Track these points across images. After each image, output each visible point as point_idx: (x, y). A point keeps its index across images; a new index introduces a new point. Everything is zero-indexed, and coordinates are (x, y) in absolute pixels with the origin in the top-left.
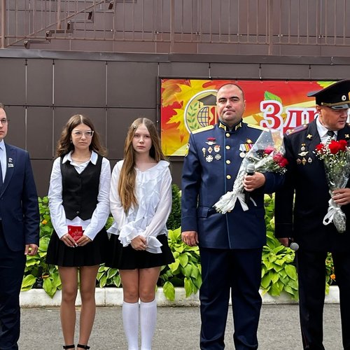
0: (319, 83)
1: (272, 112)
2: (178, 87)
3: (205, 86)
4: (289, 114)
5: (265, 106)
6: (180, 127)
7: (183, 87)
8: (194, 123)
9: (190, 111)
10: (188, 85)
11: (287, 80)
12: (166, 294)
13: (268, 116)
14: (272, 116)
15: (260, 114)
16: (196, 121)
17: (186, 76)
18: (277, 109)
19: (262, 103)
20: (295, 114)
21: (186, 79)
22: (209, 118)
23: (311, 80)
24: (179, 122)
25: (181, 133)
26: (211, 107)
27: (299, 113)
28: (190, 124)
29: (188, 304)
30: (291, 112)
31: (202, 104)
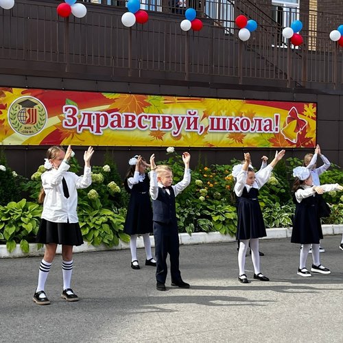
0: (103, 94)
1: (71, 114)
2: (3, 93)
3: (23, 93)
4: (83, 115)
5: (66, 109)
6: (5, 124)
7: (7, 93)
8: (15, 121)
9: (12, 111)
10: (11, 92)
11: (82, 91)
12: (22, 248)
13: (68, 116)
14: (71, 116)
15: (62, 115)
16: (16, 119)
17: (9, 85)
18: (75, 112)
19: (64, 107)
20: (87, 116)
21: (9, 87)
22: (26, 117)
23: (98, 92)
24: (4, 120)
25: (5, 128)
26: (27, 109)
27: (90, 115)
28: (12, 121)
29: (38, 255)
30: (85, 114)
31: (21, 106)
